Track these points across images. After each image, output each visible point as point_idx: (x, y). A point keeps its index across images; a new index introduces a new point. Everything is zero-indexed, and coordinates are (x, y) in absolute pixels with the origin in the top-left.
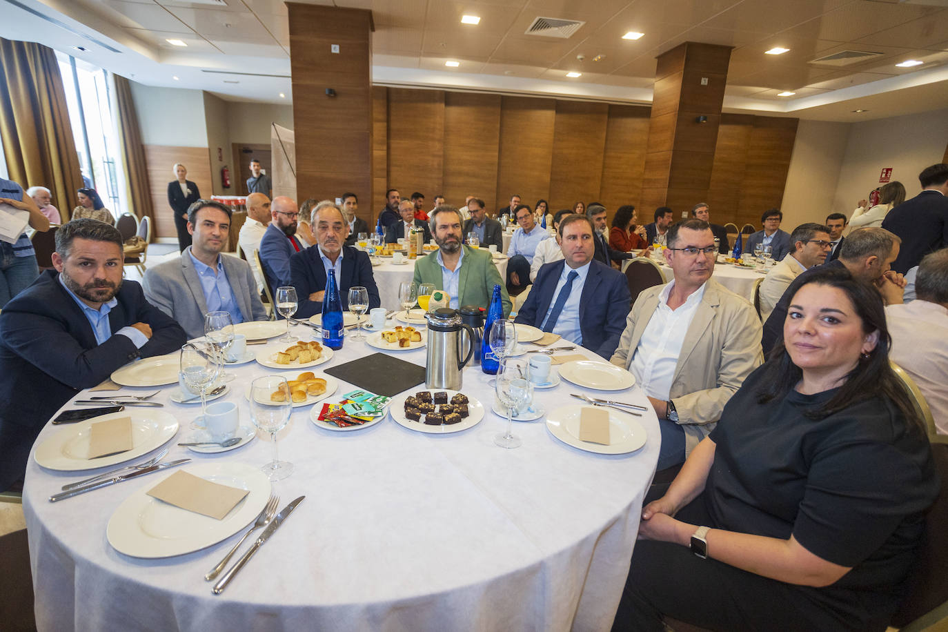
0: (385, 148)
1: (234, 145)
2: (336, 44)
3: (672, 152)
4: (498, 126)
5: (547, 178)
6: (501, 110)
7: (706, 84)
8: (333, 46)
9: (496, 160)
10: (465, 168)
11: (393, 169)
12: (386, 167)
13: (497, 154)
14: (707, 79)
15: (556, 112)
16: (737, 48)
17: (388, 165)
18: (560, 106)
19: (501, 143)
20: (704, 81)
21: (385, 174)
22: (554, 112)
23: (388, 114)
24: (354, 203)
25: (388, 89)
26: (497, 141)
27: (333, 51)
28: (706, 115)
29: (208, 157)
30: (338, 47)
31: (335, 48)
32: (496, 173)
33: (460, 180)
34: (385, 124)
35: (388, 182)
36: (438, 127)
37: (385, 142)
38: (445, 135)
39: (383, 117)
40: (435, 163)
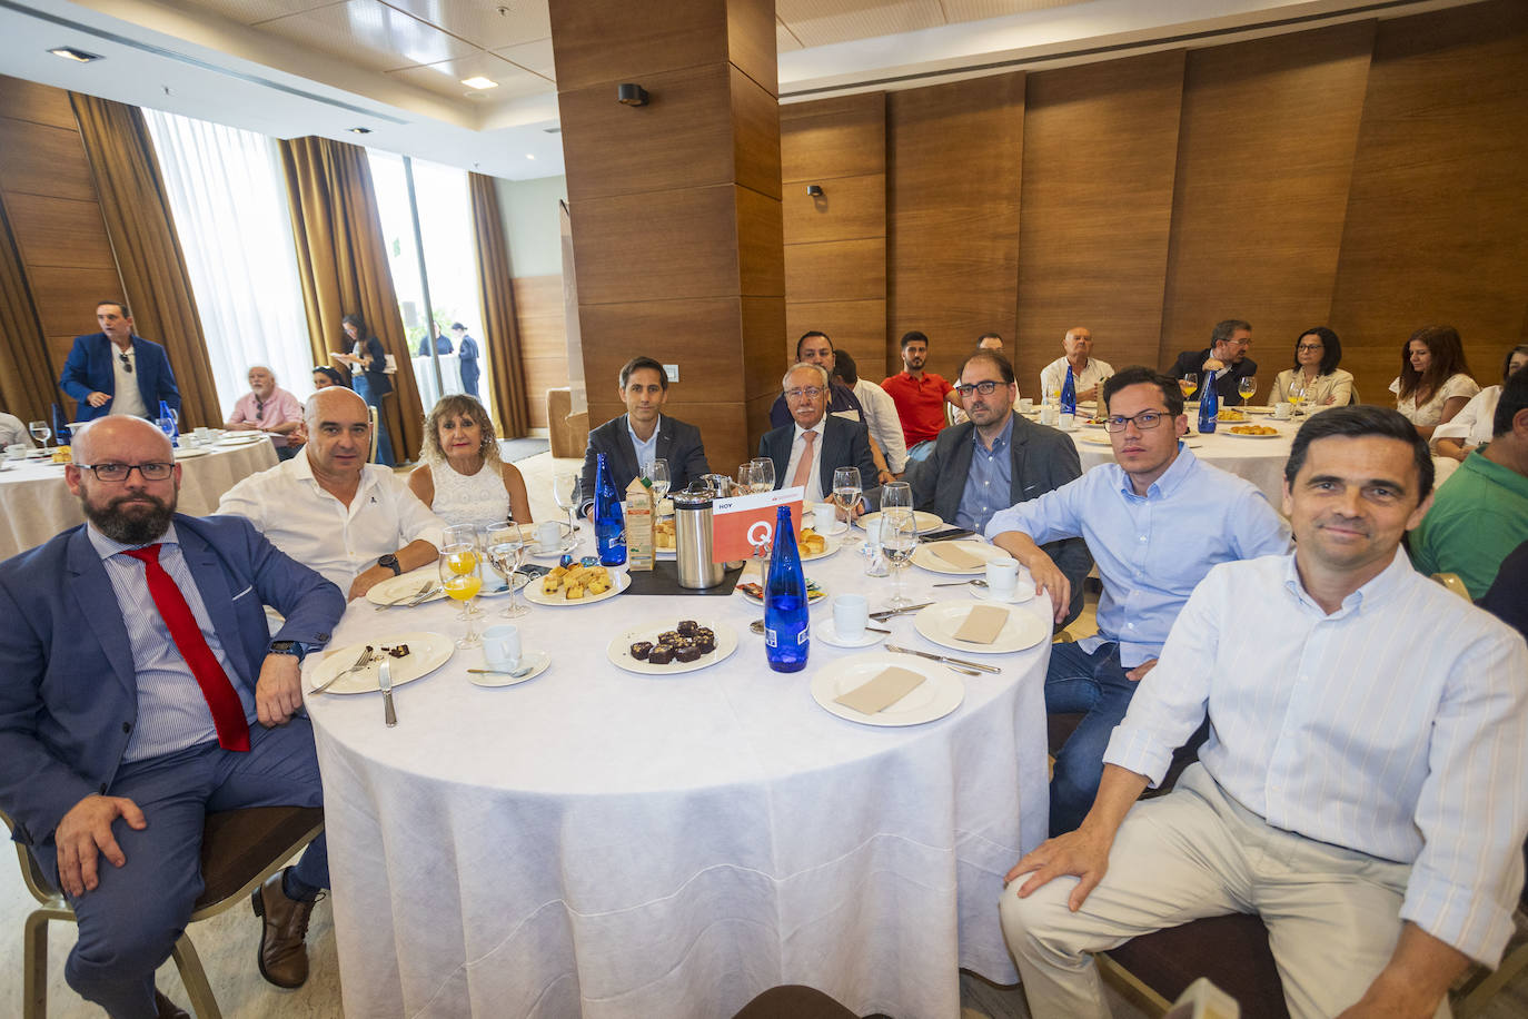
0: (882, 231)
5: (1326, 260)
6: (1185, 89)
9: (1165, 228)
10: (1077, 259)
11: (901, 277)
12: (885, 274)
13: (1168, 212)
15: (1374, 60)
17: (890, 268)
19: (1179, 182)
21: (883, 290)
23: (890, 153)
25: (889, 97)
26: (1170, 178)
32: (1162, 263)
33: (1065, 288)
34: (882, 177)
35: (890, 306)
36: (1007, 164)
37: (884, 220)
38: (1023, 182)
39: (877, 161)
40: (1000, 255)
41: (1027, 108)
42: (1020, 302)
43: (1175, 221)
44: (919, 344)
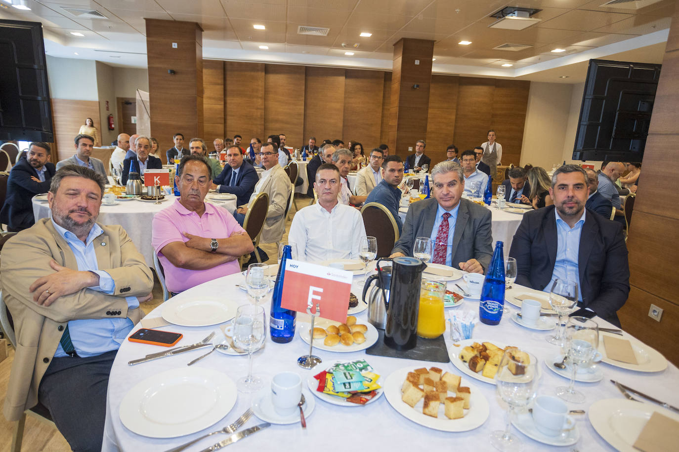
0: (223, 103)
1: (118, 98)
2: (175, 42)
3: (398, 108)
4: (304, 87)
5: (340, 124)
6: (306, 76)
7: (419, 64)
8: (173, 44)
9: (303, 111)
10: (280, 117)
11: (228, 118)
12: (223, 116)
13: (303, 107)
14: (419, 61)
15: (346, 77)
16: (438, 41)
17: (225, 115)
18: (348, 73)
20: (417, 62)
21: (223, 121)
22: (344, 78)
23: (225, 79)
24: (180, 139)
25: (224, 62)
26: (303, 98)
27: (173, 47)
28: (419, 84)
29: (98, 108)
30: (176, 44)
31: (174, 45)
32: (303, 121)
34: (223, 86)
35: (225, 127)
36: (260, 88)
37: (223, 99)
38: (265, 94)
39: (221, 81)
40: (259, 114)
41: (265, 73)
42: (265, 129)
43: (305, 110)
44: (239, 139)
